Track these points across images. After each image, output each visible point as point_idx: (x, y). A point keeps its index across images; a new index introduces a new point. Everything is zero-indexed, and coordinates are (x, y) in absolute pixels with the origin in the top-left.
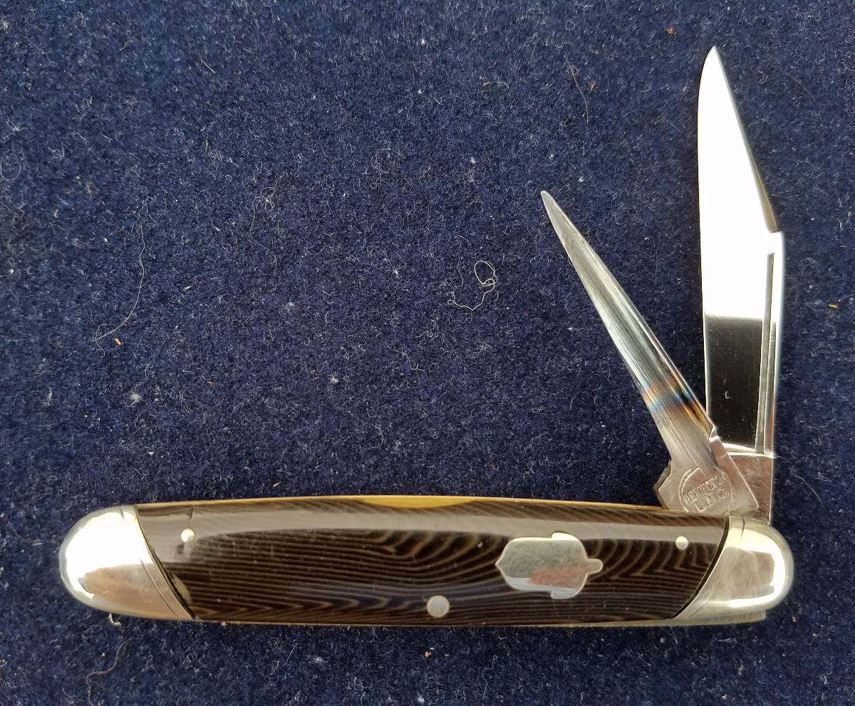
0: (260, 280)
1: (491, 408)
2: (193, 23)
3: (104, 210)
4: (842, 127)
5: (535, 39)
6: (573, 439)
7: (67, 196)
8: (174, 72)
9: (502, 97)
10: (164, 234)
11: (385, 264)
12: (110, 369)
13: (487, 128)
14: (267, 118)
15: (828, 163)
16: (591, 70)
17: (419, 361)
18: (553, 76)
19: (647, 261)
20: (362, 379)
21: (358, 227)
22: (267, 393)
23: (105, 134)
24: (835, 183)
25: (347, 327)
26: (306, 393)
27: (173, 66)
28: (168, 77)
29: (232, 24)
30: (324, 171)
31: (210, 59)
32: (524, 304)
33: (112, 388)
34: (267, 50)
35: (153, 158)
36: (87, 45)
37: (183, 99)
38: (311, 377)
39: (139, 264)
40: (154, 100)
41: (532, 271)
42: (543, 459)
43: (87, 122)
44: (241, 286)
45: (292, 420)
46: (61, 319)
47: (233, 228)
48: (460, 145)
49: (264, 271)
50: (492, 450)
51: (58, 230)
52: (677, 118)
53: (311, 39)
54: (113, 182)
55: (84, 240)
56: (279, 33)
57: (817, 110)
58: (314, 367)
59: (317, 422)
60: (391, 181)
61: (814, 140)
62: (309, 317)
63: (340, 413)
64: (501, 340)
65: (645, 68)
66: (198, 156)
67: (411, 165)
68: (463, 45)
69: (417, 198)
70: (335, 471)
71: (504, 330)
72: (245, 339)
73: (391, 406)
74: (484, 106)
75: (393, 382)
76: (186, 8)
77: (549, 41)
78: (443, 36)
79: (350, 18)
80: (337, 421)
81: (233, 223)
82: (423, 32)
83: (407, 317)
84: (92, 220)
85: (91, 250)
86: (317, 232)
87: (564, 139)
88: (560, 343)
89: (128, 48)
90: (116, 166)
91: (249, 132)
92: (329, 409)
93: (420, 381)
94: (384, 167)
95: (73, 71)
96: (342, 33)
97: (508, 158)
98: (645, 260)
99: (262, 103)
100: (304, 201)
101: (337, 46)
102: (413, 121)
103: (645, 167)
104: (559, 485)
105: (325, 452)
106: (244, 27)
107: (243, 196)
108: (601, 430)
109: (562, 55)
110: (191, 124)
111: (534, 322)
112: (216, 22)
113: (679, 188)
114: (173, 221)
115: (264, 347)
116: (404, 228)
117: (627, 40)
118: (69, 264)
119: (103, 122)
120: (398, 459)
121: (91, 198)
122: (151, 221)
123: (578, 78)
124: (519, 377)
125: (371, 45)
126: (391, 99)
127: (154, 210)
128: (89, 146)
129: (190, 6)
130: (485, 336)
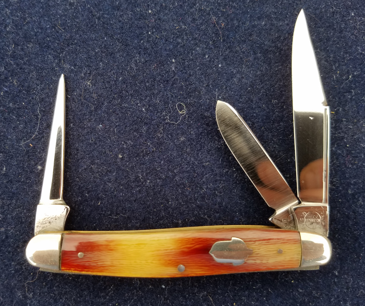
0: (87, 117)
1: (186, 165)
2: (54, 10)
3: (22, 91)
4: (334, 34)
5: (198, 6)
6: (222, 175)
7: (6, 86)
8: (47, 31)
9: (184, 33)
10: (47, 99)
11: (139, 106)
12: (29, 156)
13: (179, 46)
14: (87, 49)
15: (328, 51)
16: (222, 18)
17: (155, 147)
18: (206, 22)
19: (250, 98)
20: (132, 155)
21: (127, 91)
22: (93, 163)
23: (20, 59)
24: (331, 59)
25: (124, 134)
26: (109, 162)
27: (46, 30)
28: (45, 34)
29: (70, 9)
30: (112, 69)
31: (61, 25)
32: (198, 120)
33: (30, 164)
34: (85, 20)
35: (41, 69)
36: (10, 22)
37: (52, 43)
38: (111, 155)
39: (38, 113)
40: (39, 44)
41: (201, 105)
42: (210, 185)
43: (12, 55)
44: (80, 119)
45: (104, 174)
46: (7, 137)
47: (75, 96)
48: (168, 54)
49: (89, 113)
50: (188, 182)
51: (3, 101)
52: (260, 36)
53: (103, 14)
54: (25, 80)
55: (15, 104)
56: (89, 12)
57: (322, 28)
58: (112, 151)
59: (114, 174)
60: (139, 72)
61: (321, 41)
62: (108, 131)
63: (123, 170)
64: (190, 135)
65: (246, 15)
66: (60, 67)
67: (148, 65)
68: (167, 11)
69: (151, 78)
70: (123, 194)
71: (190, 131)
72: (83, 141)
73: (144, 166)
74: (177, 37)
75: (145, 156)
76: (50, 4)
77: (204, 7)
78: (158, 9)
79: (119, 4)
80: (122, 173)
81: (75, 94)
82: (150, 7)
83: (149, 128)
84: (17, 96)
85: (18, 108)
86: (110, 95)
87: (212, 48)
88: (215, 136)
89: (27, 23)
90: (26, 73)
91: (79, 55)
92: (119, 169)
93: (156, 155)
94: (137, 66)
95: (5, 34)
96: (116, 10)
97: (188, 59)
98: (249, 98)
99: (84, 43)
100: (103, 82)
101: (114, 16)
102: (147, 45)
103: (247, 58)
104: (217, 195)
105: (118, 186)
106: (75, 11)
107: (78, 82)
108: (233, 171)
109: (209, 12)
110: (55, 54)
111: (203, 127)
112: (63, 9)
113: (262, 66)
114: (51, 94)
115: (91, 144)
116: (146, 91)
117: (237, 4)
118: (9, 114)
119: (19, 54)
120: (149, 188)
121: (16, 86)
122: (42, 95)
123: (217, 22)
124: (197, 151)
125: (128, 14)
126: (138, 37)
127: (43, 90)
128: (14, 65)
129: (52, 3)
130: (183, 134)
